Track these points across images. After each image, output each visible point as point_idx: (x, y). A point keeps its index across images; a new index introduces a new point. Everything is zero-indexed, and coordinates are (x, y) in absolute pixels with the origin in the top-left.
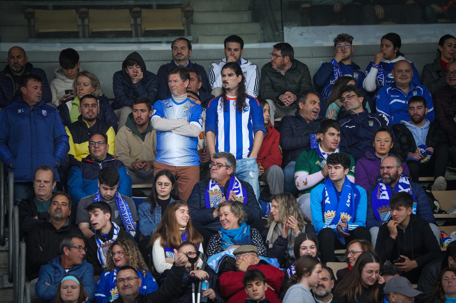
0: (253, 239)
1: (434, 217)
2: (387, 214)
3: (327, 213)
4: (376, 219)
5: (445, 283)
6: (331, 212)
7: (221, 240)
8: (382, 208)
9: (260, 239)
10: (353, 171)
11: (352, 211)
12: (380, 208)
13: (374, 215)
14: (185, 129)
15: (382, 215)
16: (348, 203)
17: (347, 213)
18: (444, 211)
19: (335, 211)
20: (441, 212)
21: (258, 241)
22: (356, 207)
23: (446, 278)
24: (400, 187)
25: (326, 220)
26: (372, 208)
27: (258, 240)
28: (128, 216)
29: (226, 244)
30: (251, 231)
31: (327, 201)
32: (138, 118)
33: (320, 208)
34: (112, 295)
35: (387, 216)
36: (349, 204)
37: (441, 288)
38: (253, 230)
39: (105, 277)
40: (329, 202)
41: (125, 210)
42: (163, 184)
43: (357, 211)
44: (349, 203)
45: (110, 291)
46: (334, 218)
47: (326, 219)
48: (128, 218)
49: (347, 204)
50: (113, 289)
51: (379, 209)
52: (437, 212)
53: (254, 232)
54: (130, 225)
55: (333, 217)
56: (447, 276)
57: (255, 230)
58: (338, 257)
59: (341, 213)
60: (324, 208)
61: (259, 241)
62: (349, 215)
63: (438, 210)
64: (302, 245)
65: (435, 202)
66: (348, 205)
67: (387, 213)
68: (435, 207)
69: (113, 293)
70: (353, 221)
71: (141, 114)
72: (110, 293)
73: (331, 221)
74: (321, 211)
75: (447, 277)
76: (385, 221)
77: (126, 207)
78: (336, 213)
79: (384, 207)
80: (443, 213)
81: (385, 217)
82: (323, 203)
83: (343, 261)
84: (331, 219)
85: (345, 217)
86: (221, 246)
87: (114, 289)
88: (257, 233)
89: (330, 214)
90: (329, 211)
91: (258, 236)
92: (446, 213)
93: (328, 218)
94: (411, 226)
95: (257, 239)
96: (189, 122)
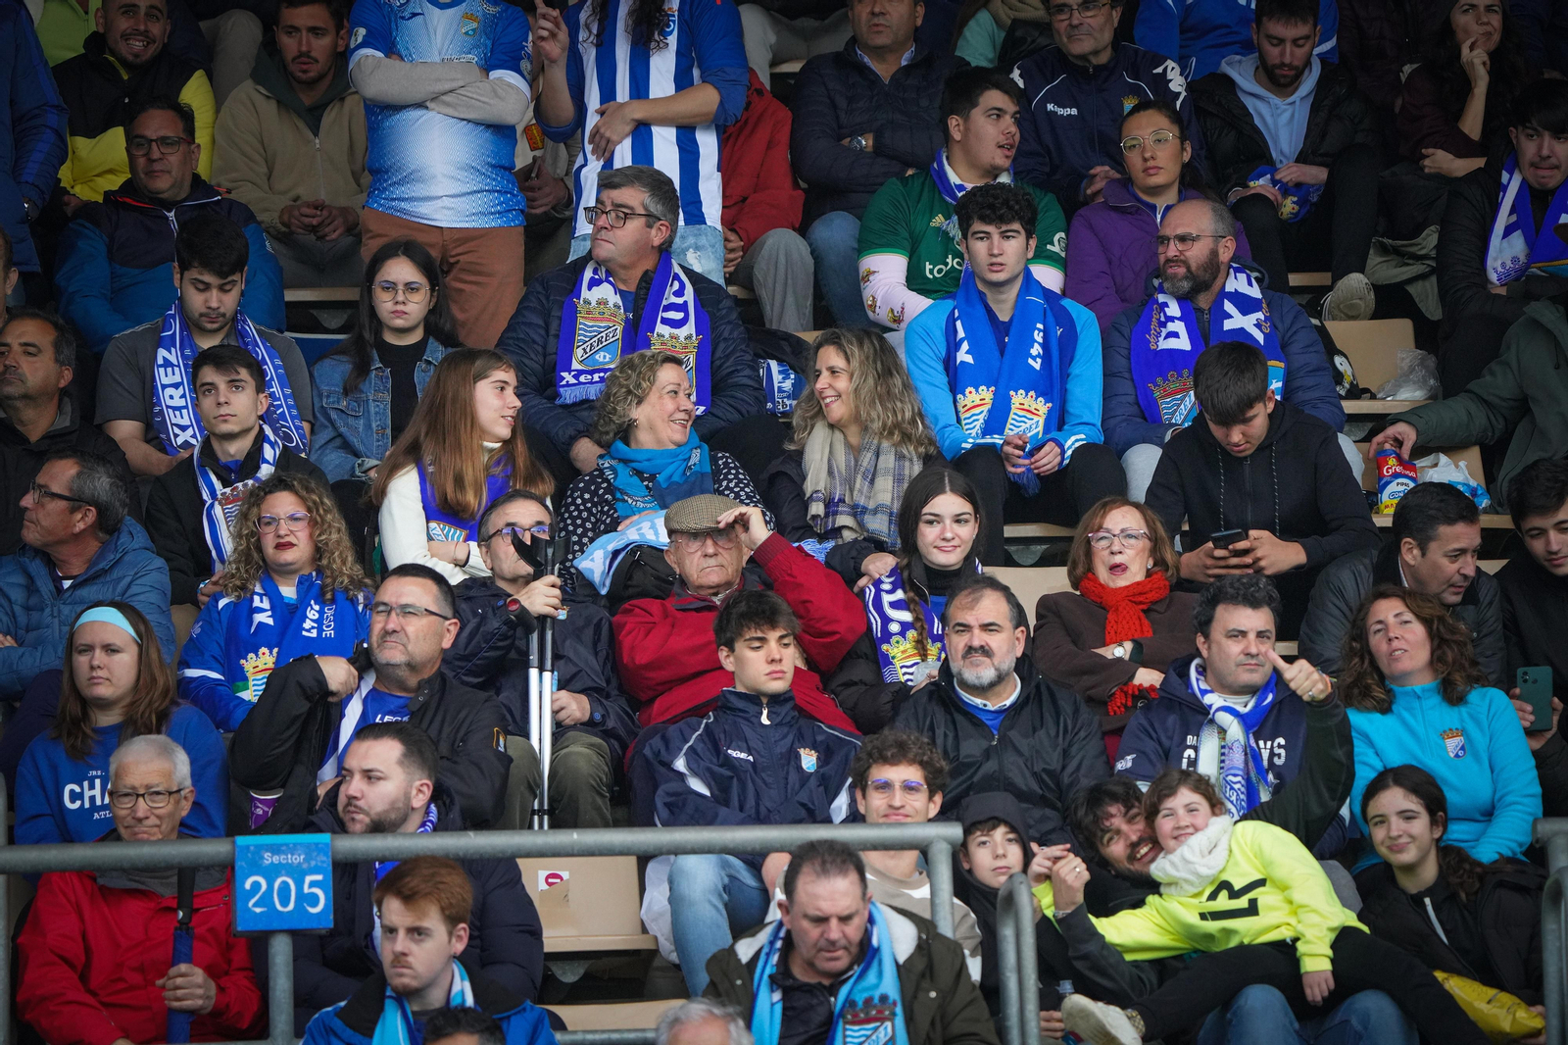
0: (725, 483)
1: (1341, 409)
2: (1182, 400)
3: (964, 395)
4: (1145, 419)
5: (1377, 643)
6: (977, 391)
7: (611, 489)
8: (1165, 379)
9: (747, 485)
10: (1056, 248)
11: (1053, 384)
12: (1159, 380)
13: (1138, 404)
14: (475, 96)
15: (1165, 405)
16: (1034, 358)
17: (1032, 393)
18: (1366, 391)
19: (993, 388)
20: (1356, 393)
21: (742, 493)
22: (1065, 376)
23: (1379, 627)
24: (1228, 307)
25: (963, 422)
26: (1132, 380)
27: (742, 489)
28: (279, 399)
29: (630, 501)
30: (714, 460)
31: (964, 356)
32: (299, 57)
33: (942, 379)
34: (248, 674)
35: (1182, 406)
36: (1039, 360)
37: (1367, 662)
38: (721, 458)
39: (219, 613)
40: (969, 359)
41: (272, 379)
42: (401, 287)
43: (1069, 386)
44: (1039, 356)
45: (243, 661)
46: (989, 411)
47: (962, 417)
48: (281, 406)
49: (1030, 361)
50: (251, 655)
51: (1156, 385)
52: (1343, 393)
53: (726, 464)
54: (289, 428)
55: (986, 408)
56: (1381, 618)
57: (727, 458)
58: (1012, 549)
59: (1012, 393)
60: (956, 379)
61: (746, 493)
62: (1040, 399)
63: (1347, 386)
64: (926, 510)
65: (1338, 360)
66: (1037, 365)
67: (1185, 396)
68: (1338, 377)
69: (252, 670)
70: (1059, 420)
71: (309, 43)
72: (242, 668)
73: (982, 421)
74: (946, 388)
75: (1380, 622)
76: (1176, 425)
77: (276, 368)
78: (995, 394)
79: (1172, 376)
80: (1365, 399)
81: (1176, 411)
82: (949, 364)
83: (1032, 562)
84: (981, 418)
85: (1026, 407)
86: (609, 510)
87: (257, 656)
88: (736, 468)
89: (978, 399)
90: (970, 389)
91: (741, 476)
92: (1373, 397)
93: (968, 415)
94: (1271, 445)
95: (737, 485)
96: (484, 73)
